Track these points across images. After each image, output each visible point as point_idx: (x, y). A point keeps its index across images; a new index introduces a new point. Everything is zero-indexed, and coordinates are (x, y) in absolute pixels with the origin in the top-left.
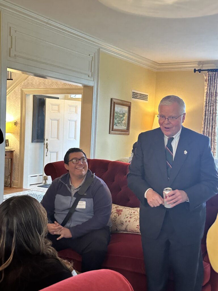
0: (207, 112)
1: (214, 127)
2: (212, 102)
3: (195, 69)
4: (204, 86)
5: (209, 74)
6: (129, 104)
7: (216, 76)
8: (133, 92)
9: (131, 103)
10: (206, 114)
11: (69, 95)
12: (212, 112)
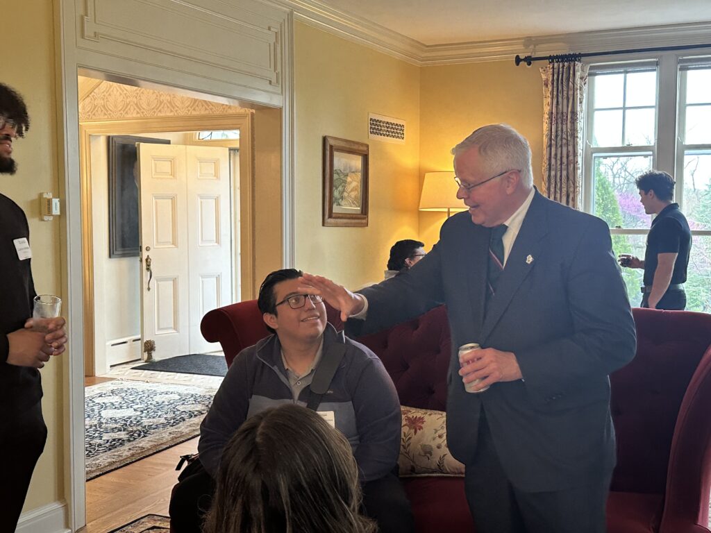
0: (553, 161)
1: (571, 196)
2: (564, 136)
3: (517, 57)
4: (542, 97)
5: (553, 68)
6: (365, 149)
7: (571, 72)
8: (371, 119)
9: (368, 146)
10: (550, 164)
11: (196, 133)
12: (565, 160)
